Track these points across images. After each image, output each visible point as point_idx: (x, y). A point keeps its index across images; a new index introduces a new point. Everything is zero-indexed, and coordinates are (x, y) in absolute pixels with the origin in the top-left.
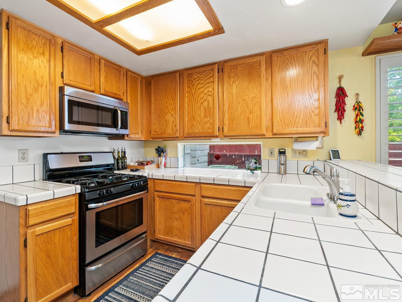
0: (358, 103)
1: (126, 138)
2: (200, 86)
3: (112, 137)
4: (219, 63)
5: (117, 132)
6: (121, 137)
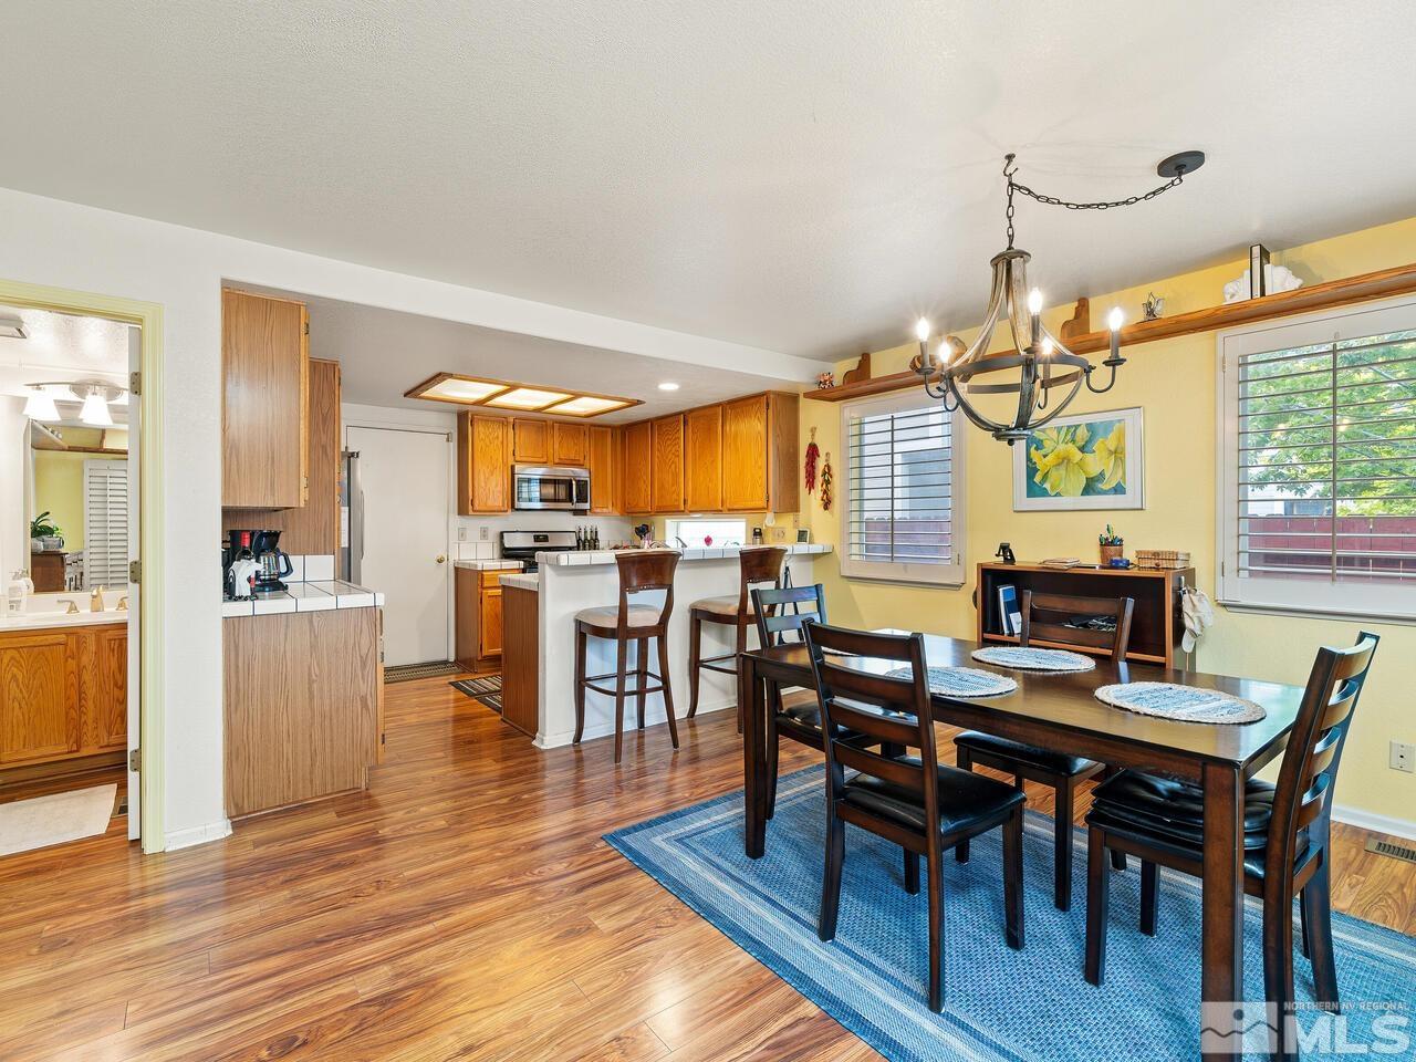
0: (828, 466)
1: (588, 513)
2: (669, 442)
3: (577, 512)
4: (684, 413)
5: (573, 507)
6: (583, 512)
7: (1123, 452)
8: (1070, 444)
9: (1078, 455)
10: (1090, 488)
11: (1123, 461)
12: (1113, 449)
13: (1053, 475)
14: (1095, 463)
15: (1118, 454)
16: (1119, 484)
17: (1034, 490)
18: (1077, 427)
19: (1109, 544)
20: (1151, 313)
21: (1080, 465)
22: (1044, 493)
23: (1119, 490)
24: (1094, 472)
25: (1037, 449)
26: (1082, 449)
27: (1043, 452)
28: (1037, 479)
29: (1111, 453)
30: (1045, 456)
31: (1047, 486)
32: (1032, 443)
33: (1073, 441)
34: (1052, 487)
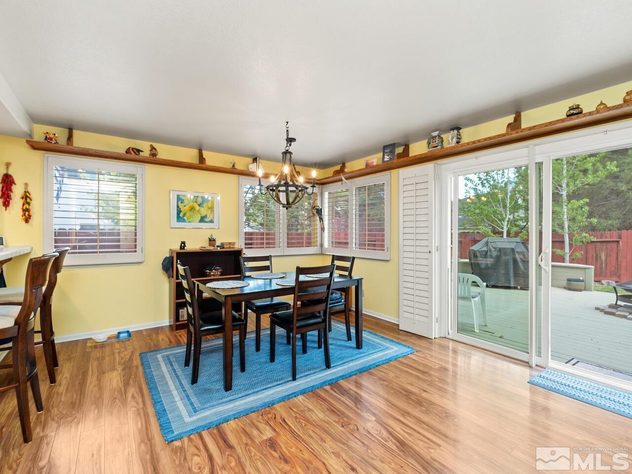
0: (26, 192)
7: (213, 208)
8: (195, 203)
9: (197, 208)
10: (202, 220)
11: (213, 212)
12: (210, 207)
13: (188, 214)
14: (204, 211)
15: (211, 208)
16: (212, 220)
17: (179, 219)
18: (198, 197)
19: (212, 241)
20: (234, 166)
21: (199, 211)
22: (184, 221)
23: (212, 221)
24: (204, 214)
25: (181, 203)
26: (199, 205)
27: (184, 204)
28: (181, 215)
29: (209, 208)
30: (185, 206)
31: (185, 218)
32: (179, 200)
33: (196, 202)
34: (187, 218)
